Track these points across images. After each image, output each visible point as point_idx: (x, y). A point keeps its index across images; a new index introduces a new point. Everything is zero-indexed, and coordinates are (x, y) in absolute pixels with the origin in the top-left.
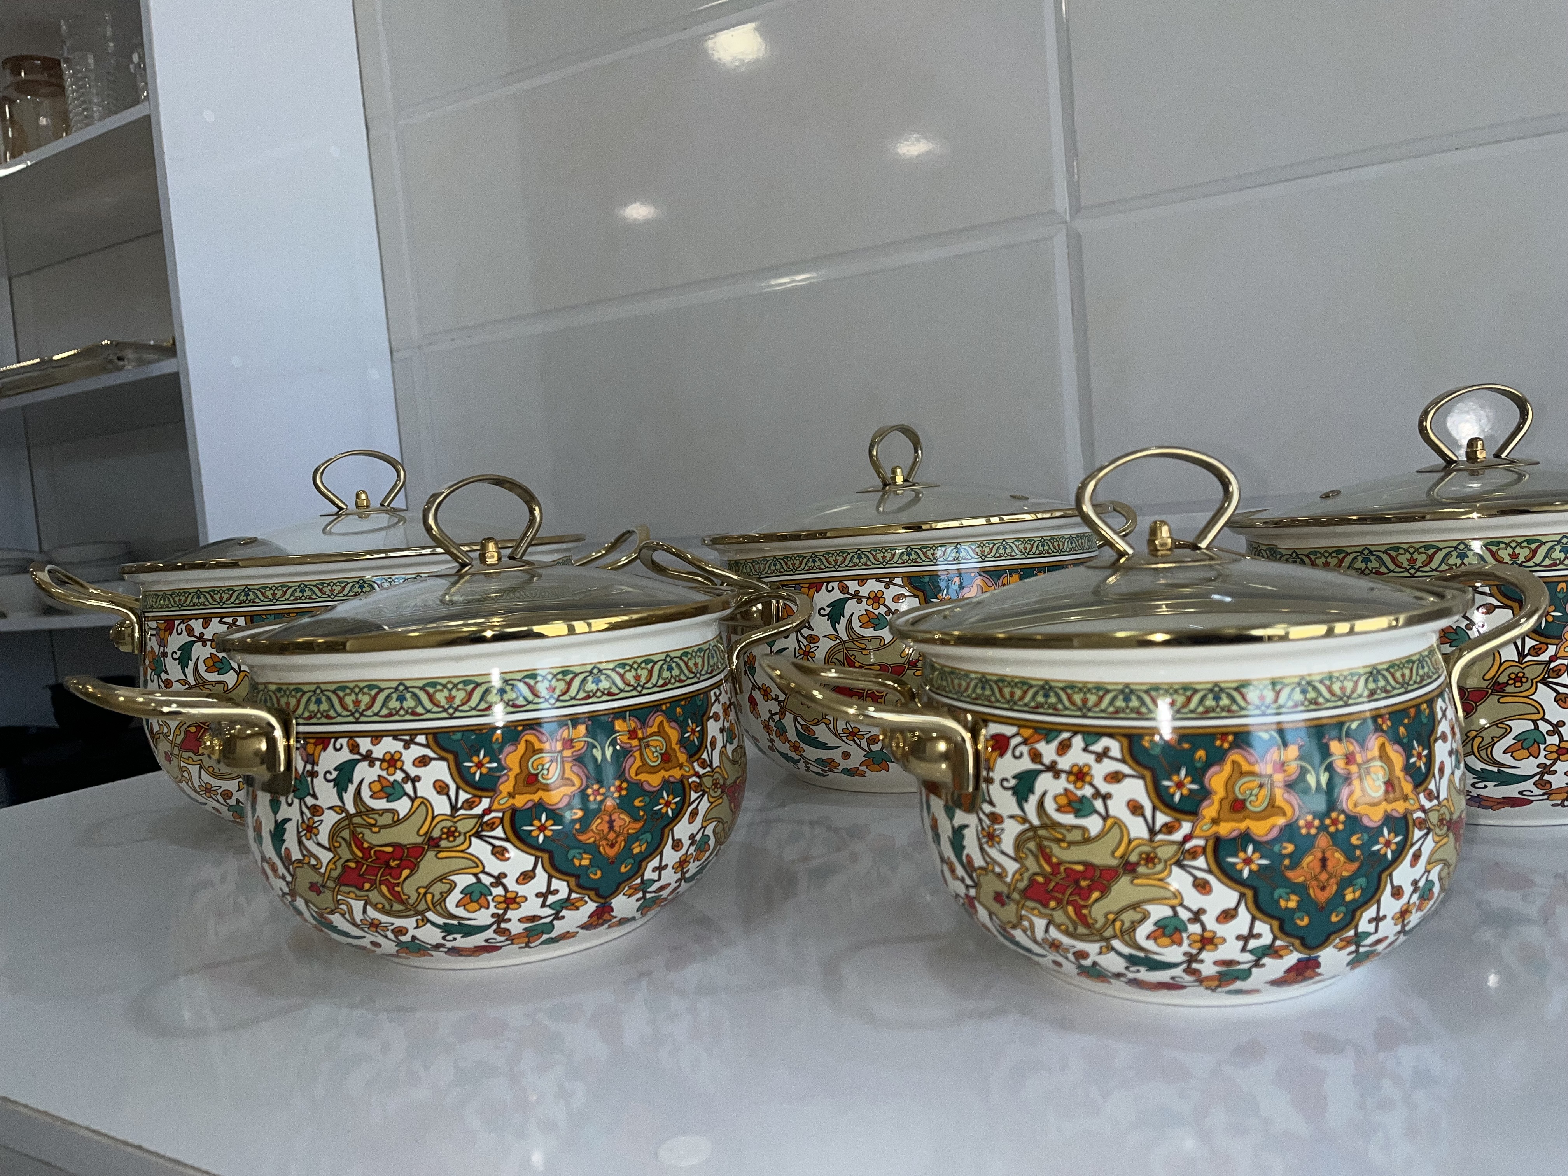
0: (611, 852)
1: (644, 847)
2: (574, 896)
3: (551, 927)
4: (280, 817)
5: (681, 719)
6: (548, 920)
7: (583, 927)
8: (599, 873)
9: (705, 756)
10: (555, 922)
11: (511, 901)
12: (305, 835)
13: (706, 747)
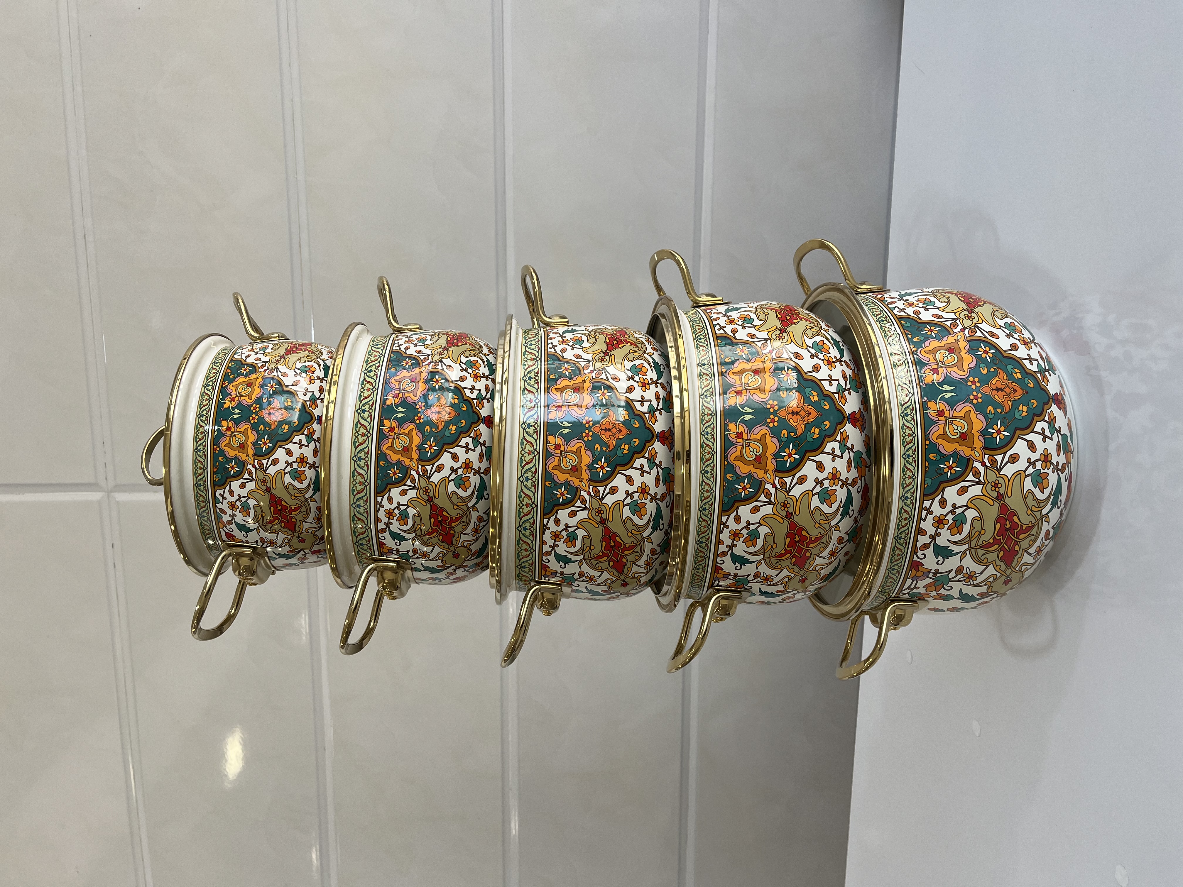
0: (1019, 392)
1: (1017, 371)
2: (1046, 418)
3: (1063, 436)
4: (957, 596)
5: (922, 338)
6: (1060, 437)
7: (1065, 414)
8: (1032, 401)
9: (948, 323)
10: (1062, 433)
11: (1046, 458)
12: (973, 581)
13: (941, 322)
